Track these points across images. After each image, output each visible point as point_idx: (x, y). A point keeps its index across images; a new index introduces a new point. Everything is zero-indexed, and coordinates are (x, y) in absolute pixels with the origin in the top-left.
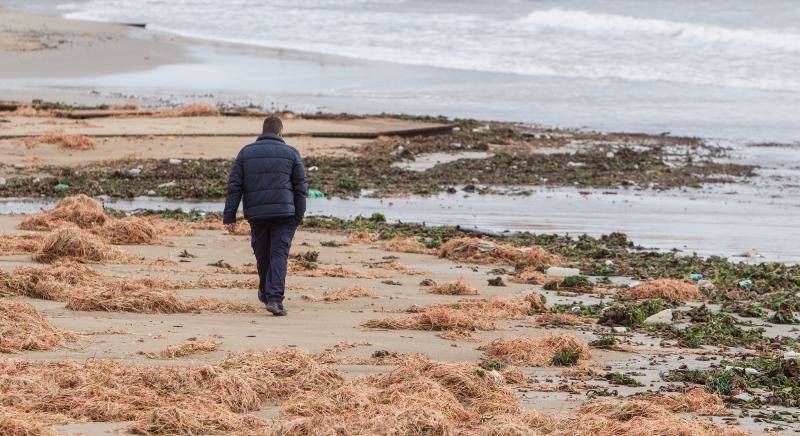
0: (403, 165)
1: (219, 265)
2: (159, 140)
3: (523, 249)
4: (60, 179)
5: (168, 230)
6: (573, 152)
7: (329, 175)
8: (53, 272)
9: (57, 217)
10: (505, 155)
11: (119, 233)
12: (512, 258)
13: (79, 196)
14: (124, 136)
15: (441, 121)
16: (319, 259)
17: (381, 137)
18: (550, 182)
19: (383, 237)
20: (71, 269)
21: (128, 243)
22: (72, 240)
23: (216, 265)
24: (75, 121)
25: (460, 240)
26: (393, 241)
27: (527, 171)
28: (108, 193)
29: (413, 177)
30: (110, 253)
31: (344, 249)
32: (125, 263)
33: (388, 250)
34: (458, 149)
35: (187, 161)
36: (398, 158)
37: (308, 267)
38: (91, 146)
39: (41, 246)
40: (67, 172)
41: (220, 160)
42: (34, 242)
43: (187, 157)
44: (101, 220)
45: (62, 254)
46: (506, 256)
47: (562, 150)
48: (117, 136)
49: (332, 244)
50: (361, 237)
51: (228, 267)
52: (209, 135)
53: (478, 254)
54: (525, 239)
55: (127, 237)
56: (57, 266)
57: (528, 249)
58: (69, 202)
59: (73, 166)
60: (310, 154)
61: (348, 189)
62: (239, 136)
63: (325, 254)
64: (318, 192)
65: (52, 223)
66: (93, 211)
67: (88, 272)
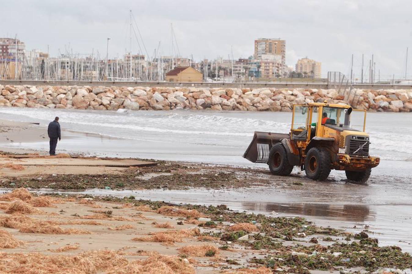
0: (140, 177)
1: (75, 215)
2: (48, 167)
3: (189, 211)
4: (12, 181)
5: (55, 202)
6: (202, 174)
7: (112, 181)
8: (13, 217)
9: (13, 196)
10: (177, 174)
11: (37, 202)
12: (185, 214)
13: (21, 188)
14: (35, 165)
15: (152, 161)
16: (113, 213)
17: (131, 167)
18: (195, 186)
19: (136, 205)
20: (21, 216)
21: (40, 206)
22: (20, 205)
23: (74, 215)
24: (16, 159)
25: (165, 207)
26: (140, 207)
27: (186, 181)
28: (30, 187)
29: (144, 182)
30: (34, 210)
31: (121, 210)
32: (39, 214)
33: (138, 210)
34: (160, 172)
35: (59, 175)
36: (138, 175)
37: (109, 217)
38: (23, 169)
39: (8, 207)
40: (14, 179)
41: (71, 175)
42: (5, 205)
43: (59, 173)
44: (29, 198)
45: (16, 211)
46: (183, 213)
47: (198, 173)
48: (33, 165)
49: (117, 208)
50: (127, 205)
51: (79, 216)
52: (67, 165)
53: (172, 212)
54: (189, 207)
55: (40, 204)
56: (15, 215)
57: (191, 211)
58: (17, 191)
59: (16, 176)
60: (105, 173)
61: (120, 186)
62: (78, 166)
63: (115, 211)
64: (109, 187)
65: (11, 198)
66: (26, 194)
67: (26, 218)
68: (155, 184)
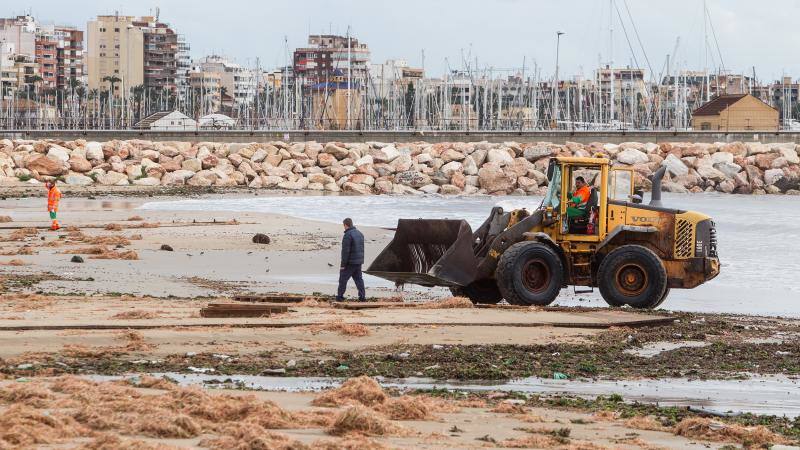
0: (633, 352)
1: (485, 439)
2: (423, 327)
3: (750, 429)
4: (341, 361)
5: (439, 408)
6: (780, 343)
7: (570, 360)
8: (345, 443)
9: (343, 396)
10: (721, 344)
11: (398, 410)
12: (739, 436)
13: (362, 378)
14: (393, 324)
15: (662, 314)
16: (571, 435)
17: (613, 328)
18: (762, 371)
19: (624, 416)
20: (360, 442)
21: (406, 419)
22: (358, 417)
23: (482, 439)
24: (350, 311)
25: (693, 420)
26: (634, 419)
27: (741, 359)
28: (382, 374)
29: (643, 363)
30: (392, 427)
31: (591, 426)
32: (404, 437)
33: (630, 427)
34: (680, 338)
35: (448, 346)
36: (628, 346)
37: (562, 442)
38: (366, 333)
39: (332, 421)
40: (347, 355)
41: (476, 346)
42: (326, 417)
43: (448, 343)
44: (381, 399)
45: (350, 428)
46: (735, 434)
47: (770, 340)
48: (388, 324)
49: (580, 422)
50: (605, 415)
51: (493, 441)
52: (465, 325)
53: (710, 432)
54: (748, 420)
55: (404, 413)
56: (348, 439)
57: (753, 428)
58: (353, 383)
59: (351, 350)
60: (553, 342)
61: (588, 372)
63: (576, 431)
64: (561, 375)
65: (339, 401)
66: (374, 390)
67: (374, 445)
68: (668, 367)
